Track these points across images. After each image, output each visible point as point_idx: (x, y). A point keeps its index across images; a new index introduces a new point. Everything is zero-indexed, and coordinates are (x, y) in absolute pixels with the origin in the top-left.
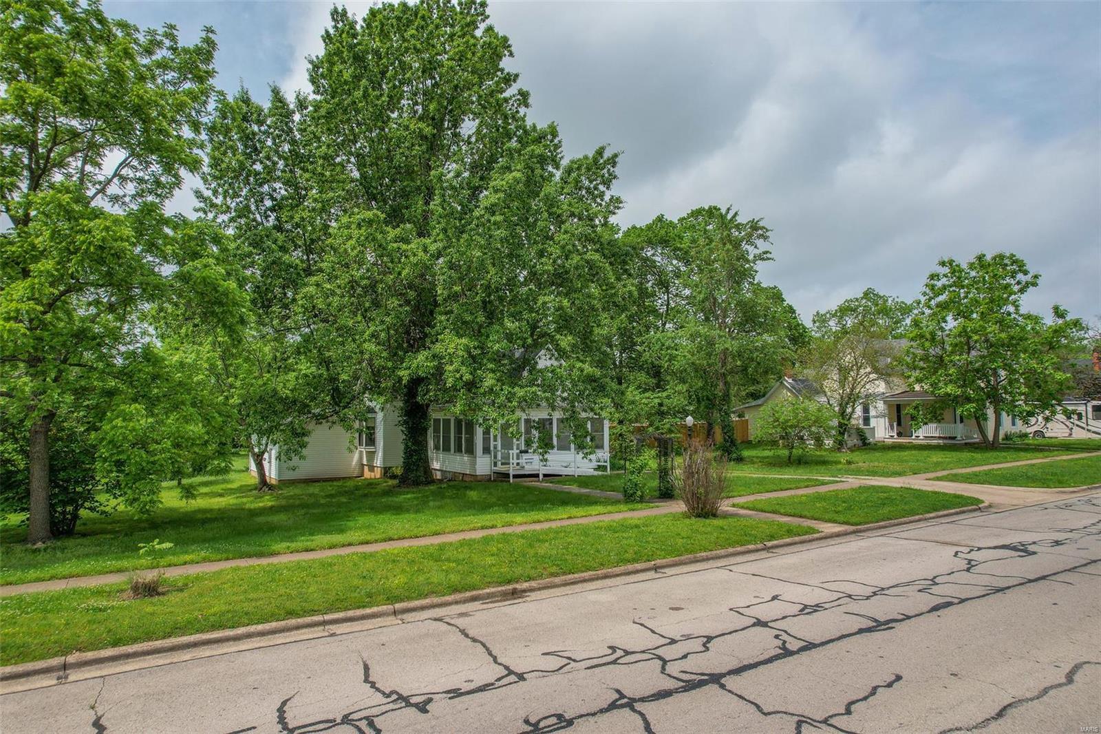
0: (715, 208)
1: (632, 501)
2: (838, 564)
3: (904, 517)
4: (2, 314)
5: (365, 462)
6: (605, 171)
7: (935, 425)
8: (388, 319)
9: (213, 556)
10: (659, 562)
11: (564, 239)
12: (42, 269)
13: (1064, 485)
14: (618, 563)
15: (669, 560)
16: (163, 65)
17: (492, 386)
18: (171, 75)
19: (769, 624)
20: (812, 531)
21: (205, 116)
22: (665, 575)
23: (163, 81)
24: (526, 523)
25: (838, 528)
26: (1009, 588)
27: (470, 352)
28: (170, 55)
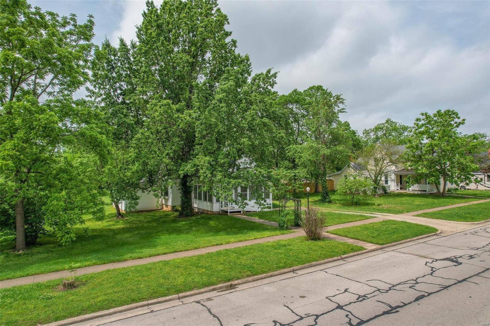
0: (320, 86)
1: (283, 229)
2: (374, 269)
3: (403, 240)
4: (1, 156)
5: (164, 203)
6: (271, 80)
7: (417, 185)
8: (173, 147)
9: (98, 262)
10: (295, 268)
11: (253, 113)
12: (18, 136)
13: (474, 220)
14: (277, 269)
15: (300, 266)
16: (71, 33)
17: (221, 179)
18: (74, 38)
19: (344, 308)
20: (362, 248)
21: (90, 57)
22: (298, 275)
23: (71, 40)
24: (235, 242)
25: (374, 247)
26: (449, 286)
27: (211, 163)
28: (73, 28)
